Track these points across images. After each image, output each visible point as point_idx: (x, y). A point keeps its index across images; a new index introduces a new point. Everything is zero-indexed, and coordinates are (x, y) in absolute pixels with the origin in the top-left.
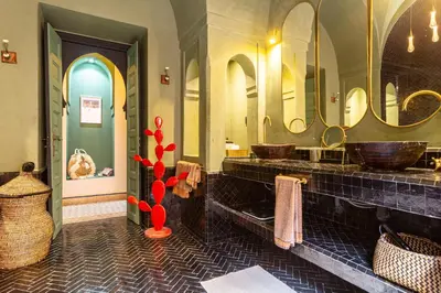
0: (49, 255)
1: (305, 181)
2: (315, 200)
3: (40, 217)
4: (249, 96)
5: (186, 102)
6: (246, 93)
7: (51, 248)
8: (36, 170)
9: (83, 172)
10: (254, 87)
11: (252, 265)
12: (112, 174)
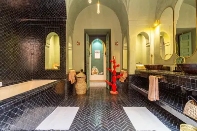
0: (86, 93)
1: (160, 78)
2: (173, 87)
3: (84, 83)
4: (147, 47)
5: (124, 51)
6: (146, 45)
7: (87, 92)
8: (84, 71)
9: (95, 73)
10: (149, 43)
11: (143, 106)
12: (103, 74)
